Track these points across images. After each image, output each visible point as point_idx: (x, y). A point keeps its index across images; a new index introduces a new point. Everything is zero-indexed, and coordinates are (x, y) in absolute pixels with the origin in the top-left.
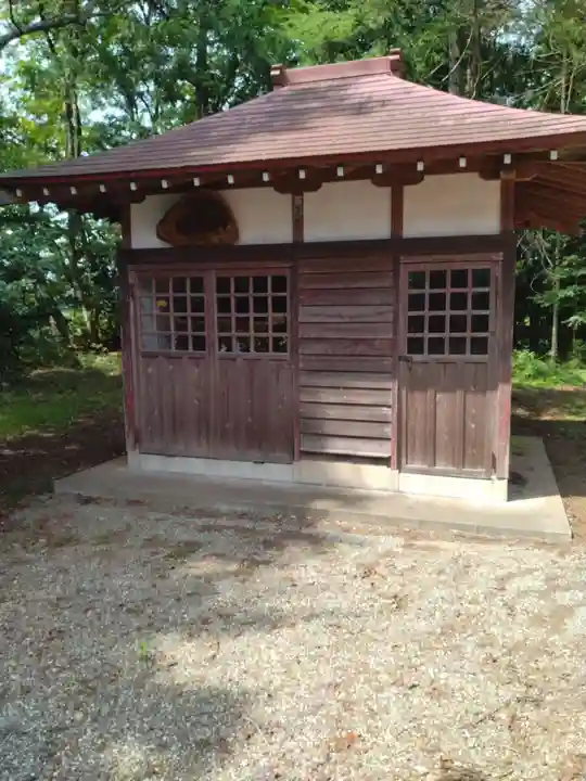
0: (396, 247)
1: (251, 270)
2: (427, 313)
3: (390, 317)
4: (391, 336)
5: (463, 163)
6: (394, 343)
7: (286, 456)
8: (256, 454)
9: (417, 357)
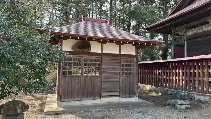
0: (120, 55)
1: (92, 57)
2: (125, 67)
3: (119, 68)
4: (119, 71)
5: (127, 43)
6: (120, 73)
7: (98, 98)
8: (91, 98)
9: (123, 75)
